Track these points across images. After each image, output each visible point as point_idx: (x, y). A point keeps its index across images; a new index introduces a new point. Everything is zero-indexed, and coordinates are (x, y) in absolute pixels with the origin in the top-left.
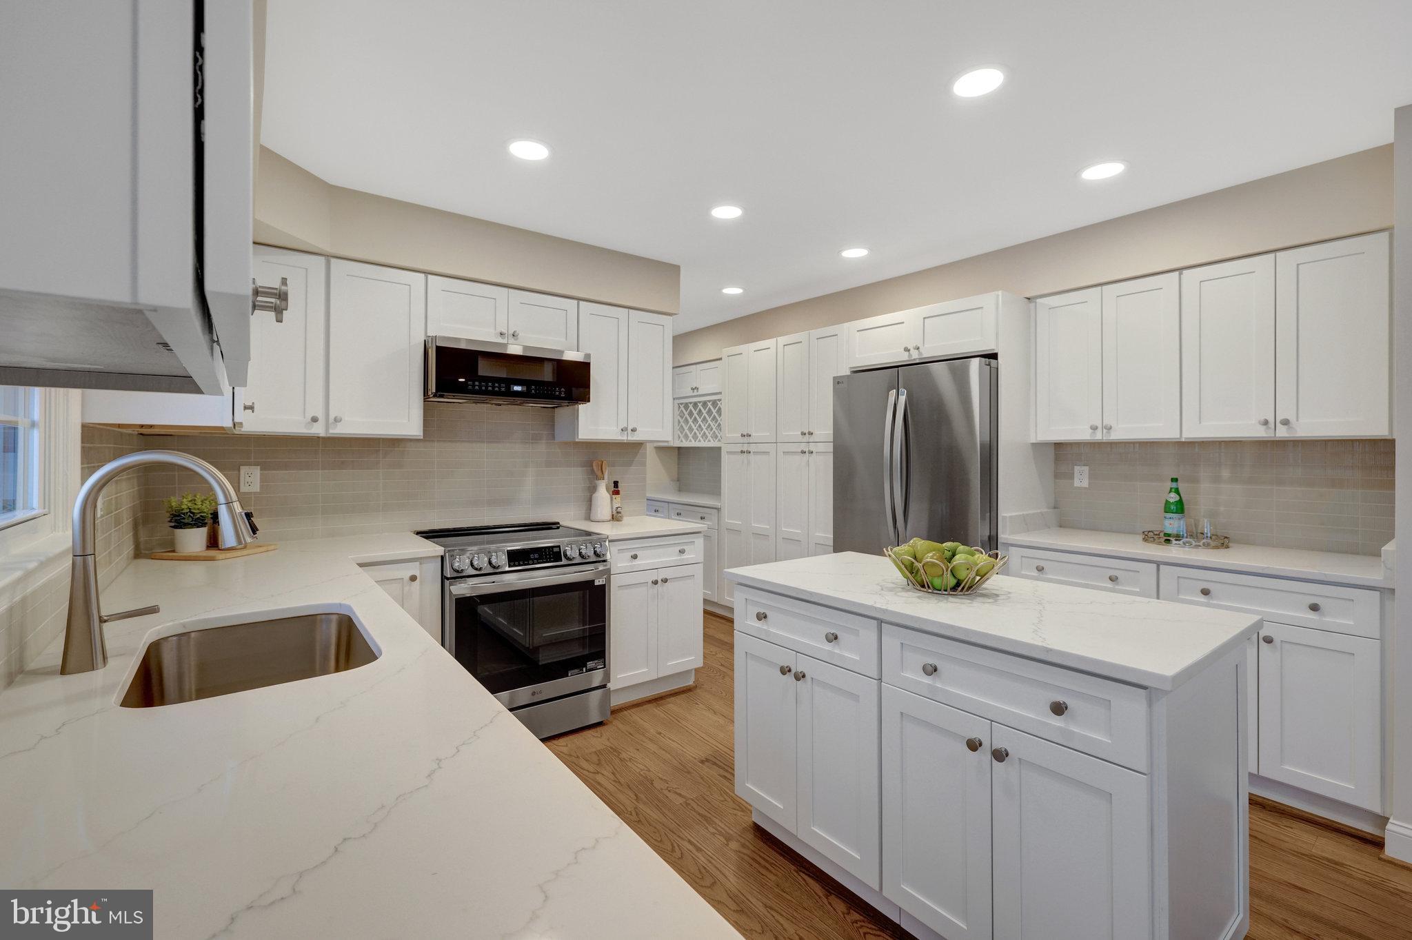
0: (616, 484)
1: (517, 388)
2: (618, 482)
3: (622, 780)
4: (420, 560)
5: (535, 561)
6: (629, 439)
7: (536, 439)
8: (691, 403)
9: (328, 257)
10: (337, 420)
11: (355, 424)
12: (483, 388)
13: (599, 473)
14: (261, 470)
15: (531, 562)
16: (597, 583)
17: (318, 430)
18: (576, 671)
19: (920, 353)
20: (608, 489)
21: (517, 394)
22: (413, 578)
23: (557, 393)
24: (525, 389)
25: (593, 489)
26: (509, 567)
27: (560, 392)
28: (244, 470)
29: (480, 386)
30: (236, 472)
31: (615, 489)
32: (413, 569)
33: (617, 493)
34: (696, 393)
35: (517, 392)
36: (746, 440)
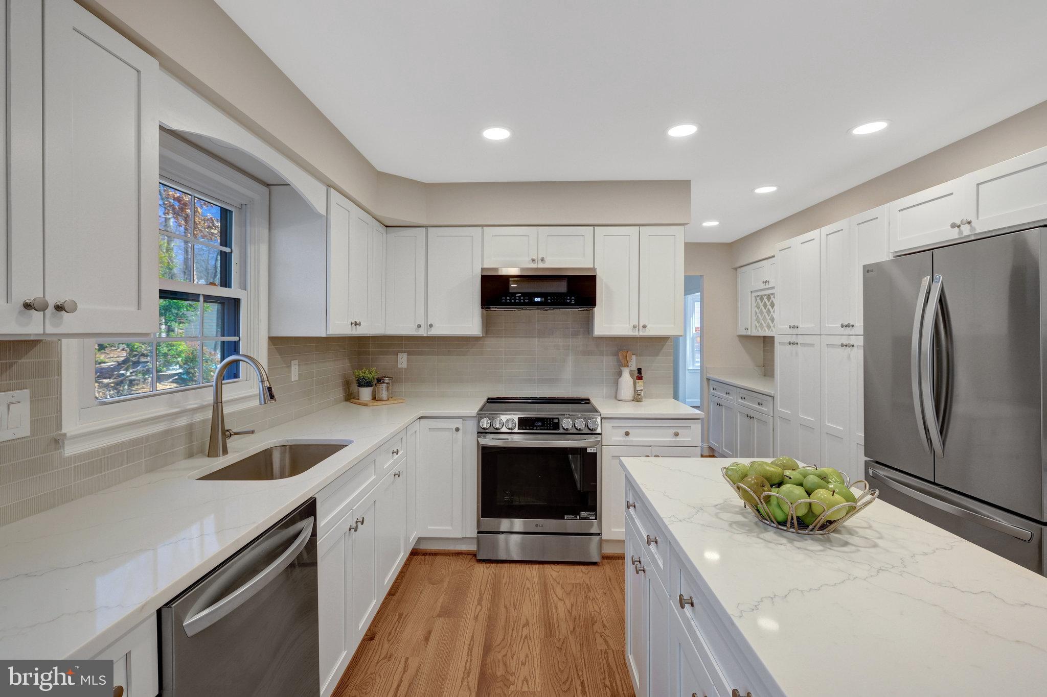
0: (639, 371)
1: (537, 299)
2: (641, 369)
3: (574, 613)
4: (463, 418)
5: (538, 428)
6: (640, 334)
7: (575, 334)
8: (765, 295)
9: (426, 227)
10: (431, 326)
11: (442, 329)
12: (513, 301)
13: (624, 362)
14: (408, 355)
15: (535, 428)
16: (589, 451)
17: (422, 332)
18: (571, 517)
19: (973, 229)
20: (632, 375)
21: (538, 304)
22: (457, 430)
23: (568, 301)
24: (543, 299)
25: (620, 374)
26: (519, 429)
27: (571, 301)
28: (399, 354)
29: (510, 300)
30: (395, 356)
31: (639, 375)
32: (458, 423)
33: (640, 378)
34: (767, 286)
35: (538, 302)
36: (795, 331)
